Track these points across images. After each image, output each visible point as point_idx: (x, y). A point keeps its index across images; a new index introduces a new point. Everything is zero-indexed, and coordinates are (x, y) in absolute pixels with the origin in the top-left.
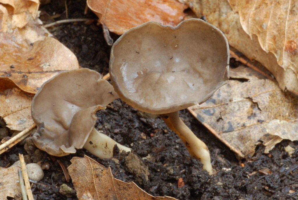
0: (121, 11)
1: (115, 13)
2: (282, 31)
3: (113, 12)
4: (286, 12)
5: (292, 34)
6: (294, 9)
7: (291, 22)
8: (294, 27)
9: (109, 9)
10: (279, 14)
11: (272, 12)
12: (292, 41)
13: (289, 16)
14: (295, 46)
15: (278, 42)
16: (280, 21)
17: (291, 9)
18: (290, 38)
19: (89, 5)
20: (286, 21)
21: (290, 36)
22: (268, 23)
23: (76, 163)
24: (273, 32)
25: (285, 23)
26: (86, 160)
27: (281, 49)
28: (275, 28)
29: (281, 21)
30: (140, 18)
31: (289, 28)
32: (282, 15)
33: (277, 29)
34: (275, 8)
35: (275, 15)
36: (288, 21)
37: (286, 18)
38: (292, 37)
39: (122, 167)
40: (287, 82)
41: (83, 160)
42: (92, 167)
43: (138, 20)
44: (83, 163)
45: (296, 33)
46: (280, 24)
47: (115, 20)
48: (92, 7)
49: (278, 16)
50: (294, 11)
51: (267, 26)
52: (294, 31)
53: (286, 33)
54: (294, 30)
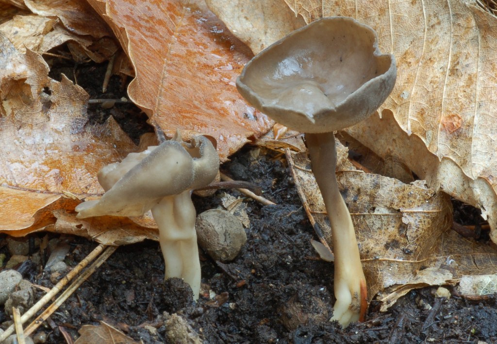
0: (182, 99)
1: (173, 104)
2: (436, 102)
3: (170, 104)
4: (444, 73)
5: (454, 105)
6: (458, 67)
7: (453, 86)
8: (457, 94)
9: (162, 99)
10: (432, 75)
11: (418, 74)
12: (453, 116)
13: (448, 78)
14: (459, 123)
15: (429, 118)
16: (433, 86)
17: (451, 68)
18: (450, 111)
19: (131, 96)
20: (443, 86)
21: (450, 108)
22: (412, 90)
23: (88, 334)
24: (420, 104)
25: (442, 89)
26: (104, 330)
27: (434, 128)
28: (423, 97)
29: (435, 86)
30: (214, 108)
31: (449, 95)
32: (437, 77)
33: (427, 99)
34: (424, 68)
35: (424, 78)
36: (447, 85)
37: (444, 81)
38: (453, 109)
39: (162, 339)
40: (444, 179)
41: (99, 329)
42: (114, 341)
43: (211, 111)
44: (99, 335)
45: (460, 104)
46: (434, 91)
47: (174, 115)
48: (136, 99)
49: (429, 79)
50: (457, 69)
51: (410, 94)
52: (458, 101)
53: (443, 104)
54: (457, 99)
